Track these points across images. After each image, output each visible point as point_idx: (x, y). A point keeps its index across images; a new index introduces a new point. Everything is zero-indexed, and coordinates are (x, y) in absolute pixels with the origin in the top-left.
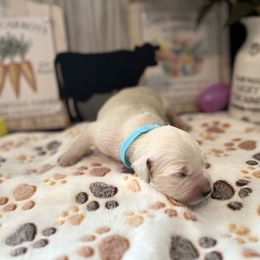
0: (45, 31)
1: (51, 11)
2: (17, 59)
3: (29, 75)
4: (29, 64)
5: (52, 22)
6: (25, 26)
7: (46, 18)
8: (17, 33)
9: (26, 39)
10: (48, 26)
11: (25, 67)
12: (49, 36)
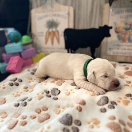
0: (66, 18)
1: (69, 9)
2: (54, 30)
3: (57, 36)
4: (58, 32)
5: (69, 14)
6: (58, 15)
7: (67, 12)
8: (55, 19)
9: (58, 21)
10: (67, 16)
11: (56, 33)
12: (67, 20)
